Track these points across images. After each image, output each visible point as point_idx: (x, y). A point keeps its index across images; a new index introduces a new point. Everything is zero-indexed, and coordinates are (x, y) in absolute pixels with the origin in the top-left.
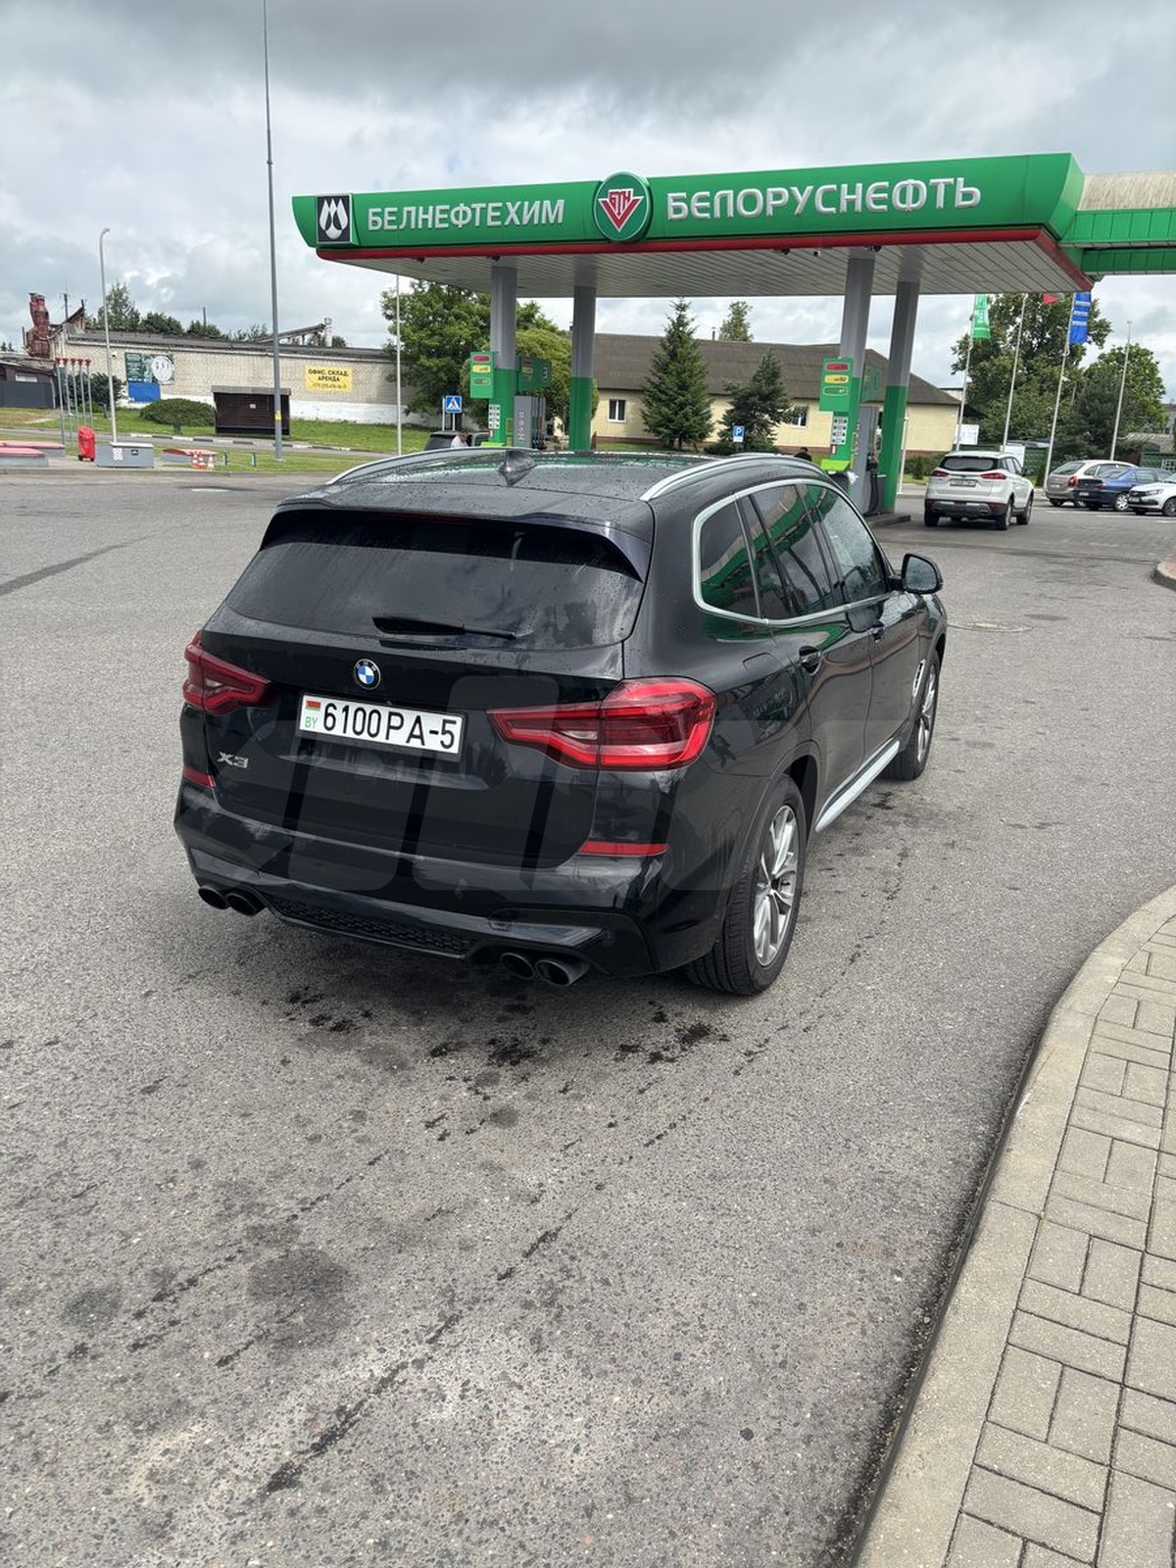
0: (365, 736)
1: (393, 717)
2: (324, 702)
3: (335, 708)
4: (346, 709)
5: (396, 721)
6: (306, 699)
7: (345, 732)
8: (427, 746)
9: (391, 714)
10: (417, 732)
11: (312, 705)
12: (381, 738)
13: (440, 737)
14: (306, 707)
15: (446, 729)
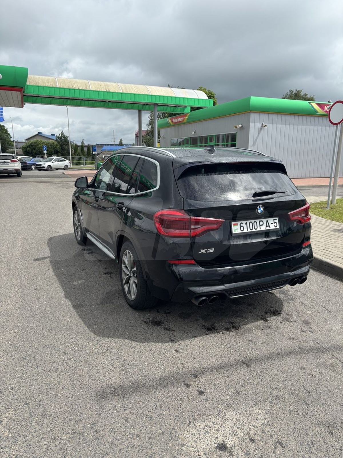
0: (254, 230)
2: (239, 223)
3: (243, 224)
4: (246, 223)
6: (233, 223)
7: (247, 230)
9: (260, 221)
10: (268, 225)
12: (258, 229)
13: (274, 224)
14: (233, 226)
15: (275, 222)
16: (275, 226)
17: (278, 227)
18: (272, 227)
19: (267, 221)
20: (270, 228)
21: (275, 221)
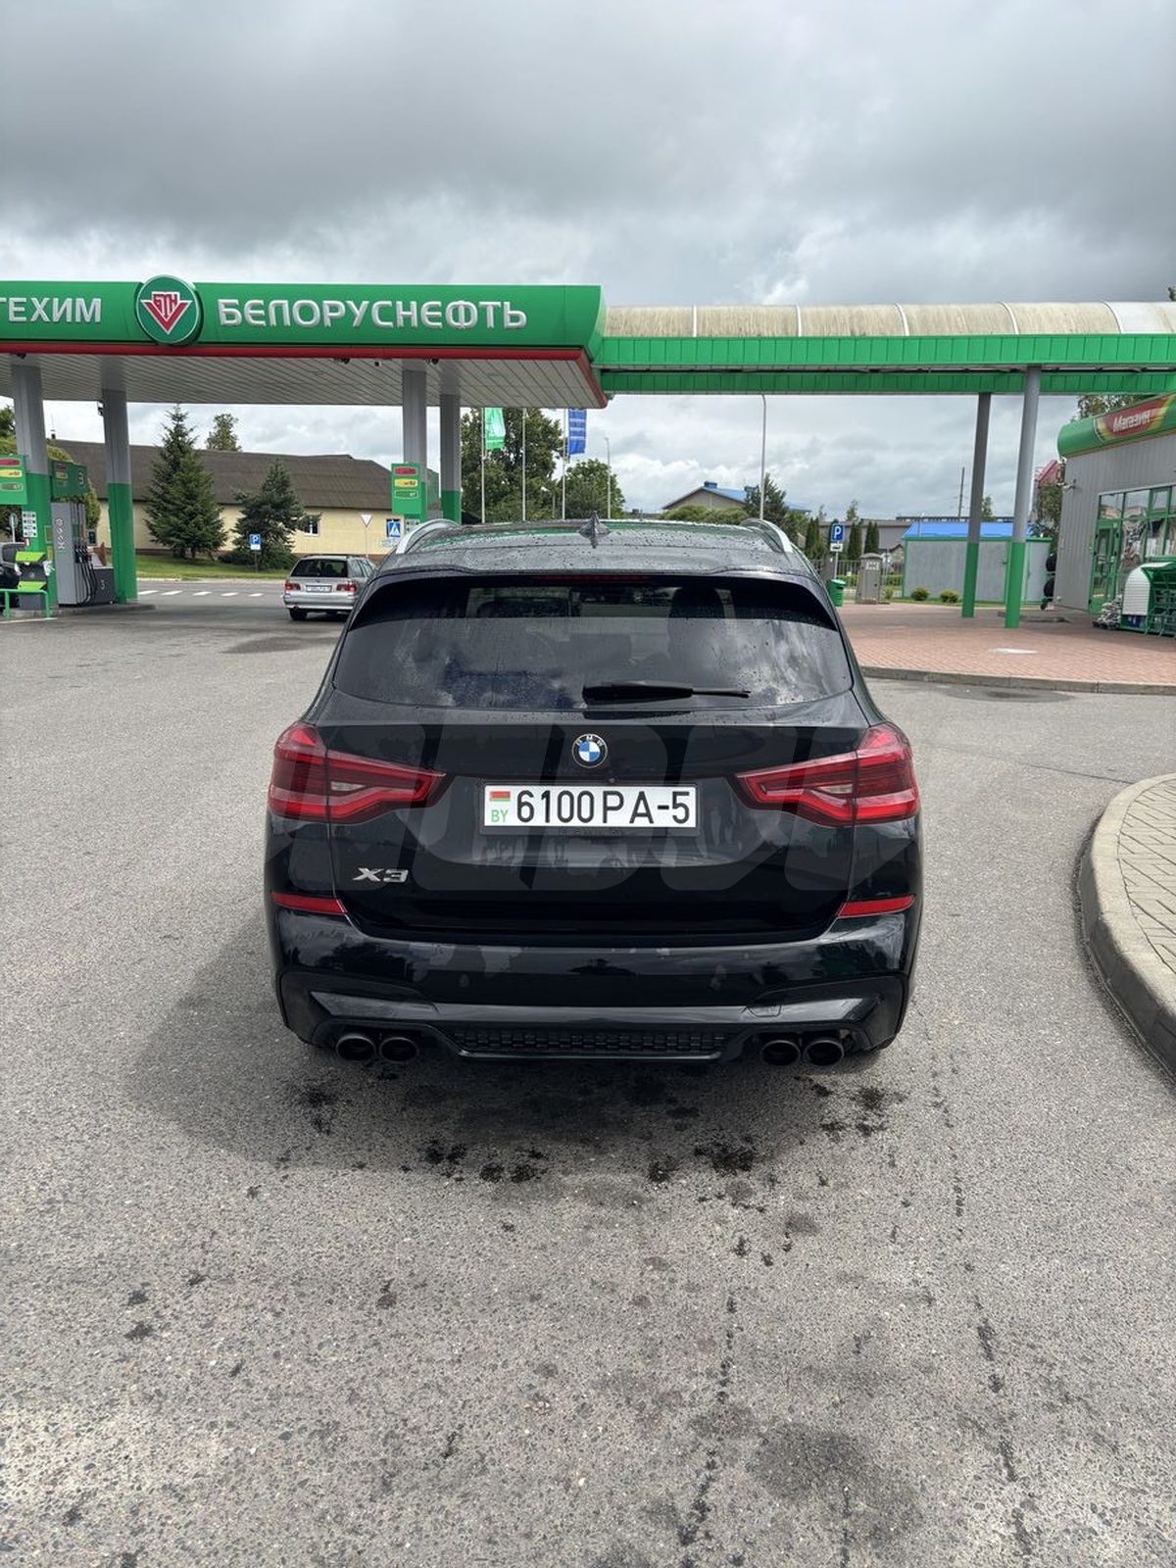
0: (575, 822)
1: (609, 797)
2: (515, 790)
3: (531, 795)
4: (546, 795)
5: (613, 801)
6: (489, 789)
7: (547, 820)
8: (657, 823)
9: (606, 794)
10: (642, 809)
11: (496, 795)
12: (597, 822)
13: (672, 812)
14: (490, 800)
15: (678, 802)
16: (675, 817)
17: (691, 823)
18: (663, 820)
19: (642, 796)
20: (651, 821)
21: (680, 799)
